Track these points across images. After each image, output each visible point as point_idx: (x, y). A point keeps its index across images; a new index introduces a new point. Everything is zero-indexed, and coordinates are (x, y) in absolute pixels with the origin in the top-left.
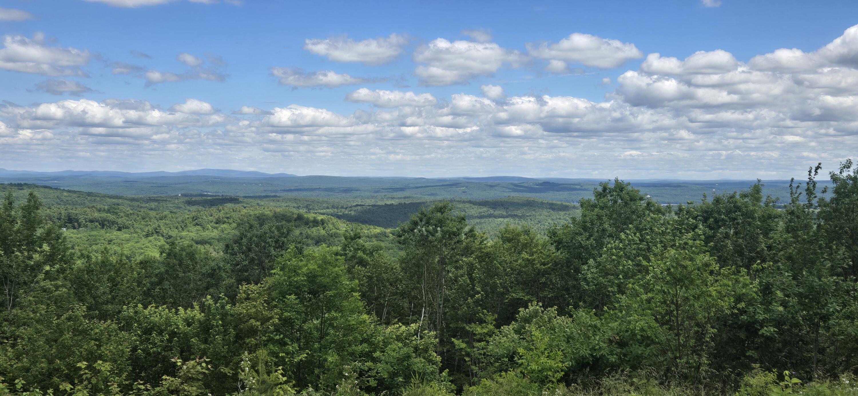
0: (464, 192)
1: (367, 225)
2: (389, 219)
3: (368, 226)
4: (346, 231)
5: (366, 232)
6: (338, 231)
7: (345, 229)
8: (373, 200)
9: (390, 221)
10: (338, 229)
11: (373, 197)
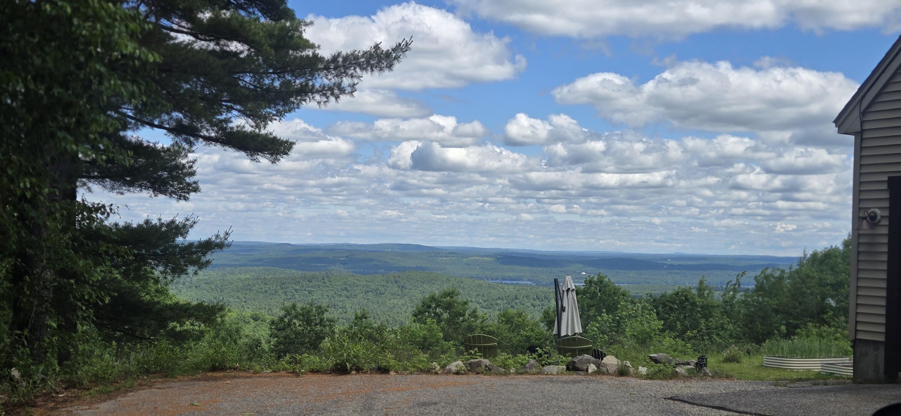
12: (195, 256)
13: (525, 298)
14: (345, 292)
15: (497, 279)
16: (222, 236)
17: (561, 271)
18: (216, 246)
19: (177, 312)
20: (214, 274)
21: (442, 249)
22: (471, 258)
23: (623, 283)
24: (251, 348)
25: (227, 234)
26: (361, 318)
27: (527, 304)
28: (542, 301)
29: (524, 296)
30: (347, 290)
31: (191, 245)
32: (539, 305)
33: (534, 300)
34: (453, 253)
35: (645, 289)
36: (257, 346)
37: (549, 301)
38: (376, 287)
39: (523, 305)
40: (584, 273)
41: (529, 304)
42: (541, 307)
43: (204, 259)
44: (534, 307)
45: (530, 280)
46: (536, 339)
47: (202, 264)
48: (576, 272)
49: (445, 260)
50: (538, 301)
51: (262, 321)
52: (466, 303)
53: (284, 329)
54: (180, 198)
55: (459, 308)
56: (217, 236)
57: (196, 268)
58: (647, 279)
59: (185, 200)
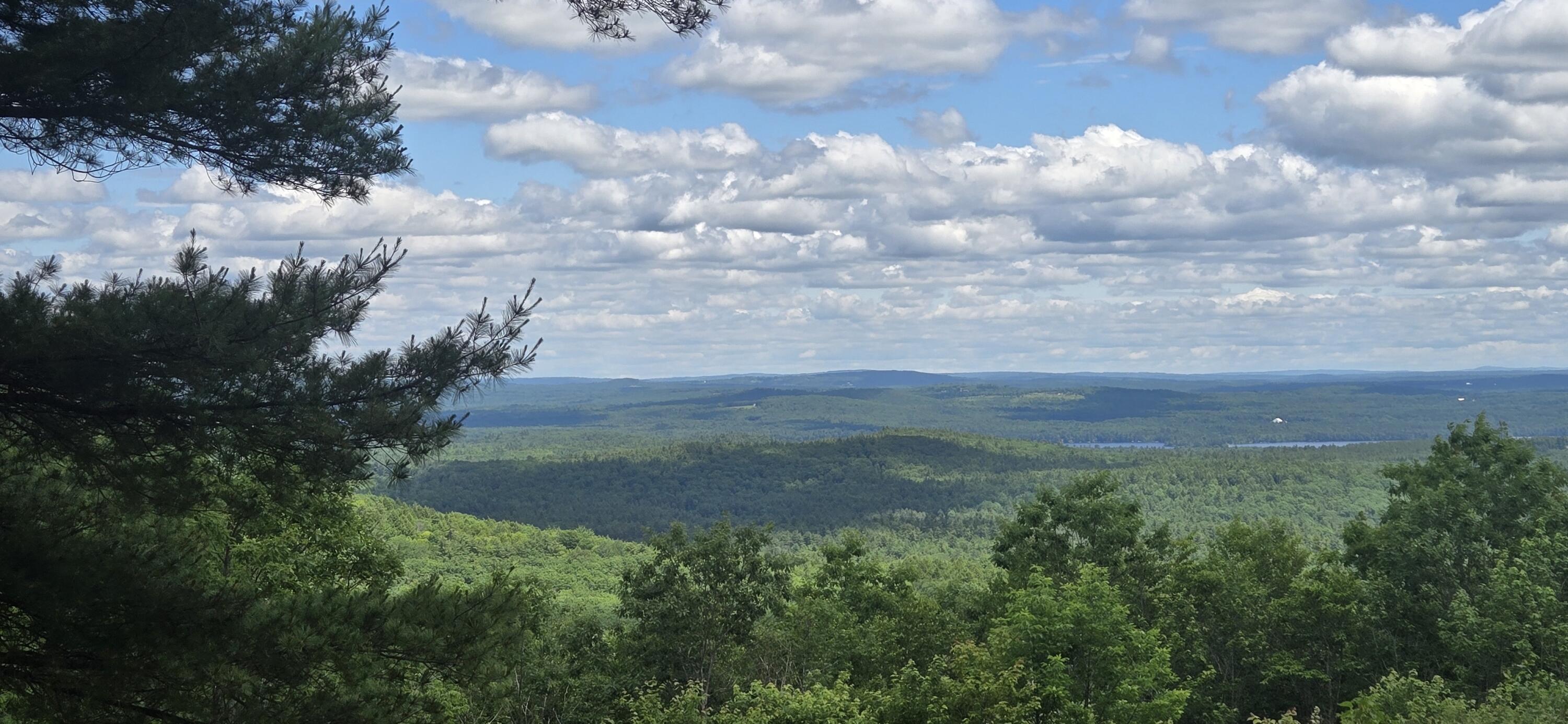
0: (751, 419)
1: (492, 521)
2: (543, 502)
3: (496, 525)
4: (430, 539)
5: (489, 539)
6: (408, 539)
7: (428, 533)
8: (490, 448)
9: (546, 507)
10: (409, 534)
11: (490, 436)
12: (395, 407)
13: (1151, 480)
14: (758, 479)
15: (1087, 441)
16: (498, 320)
17: (1227, 418)
18: (474, 362)
19: (334, 629)
20: (476, 449)
21: (963, 379)
22: (1029, 396)
23: (1368, 440)
24: (575, 646)
25: (518, 311)
26: (845, 556)
27: (1156, 493)
28: (1190, 483)
29: (1149, 474)
30: (761, 475)
31: (377, 362)
32: (1183, 494)
33: (1173, 484)
34: (989, 387)
35: (1417, 451)
36: (589, 642)
37: (1205, 484)
38: (825, 465)
39: (1149, 494)
40: (1279, 420)
41: (1161, 492)
42: (1187, 497)
43: (430, 418)
44: (1173, 497)
45: (1160, 440)
46: (1336, 601)
47: (425, 436)
48: (1260, 418)
49: (972, 403)
50: (1181, 485)
51: (583, 547)
52: (1133, 509)
53: (659, 594)
54: (332, 189)
55: (1119, 524)
56: (480, 321)
57: (400, 453)
58: (1420, 427)
59: (352, 194)
